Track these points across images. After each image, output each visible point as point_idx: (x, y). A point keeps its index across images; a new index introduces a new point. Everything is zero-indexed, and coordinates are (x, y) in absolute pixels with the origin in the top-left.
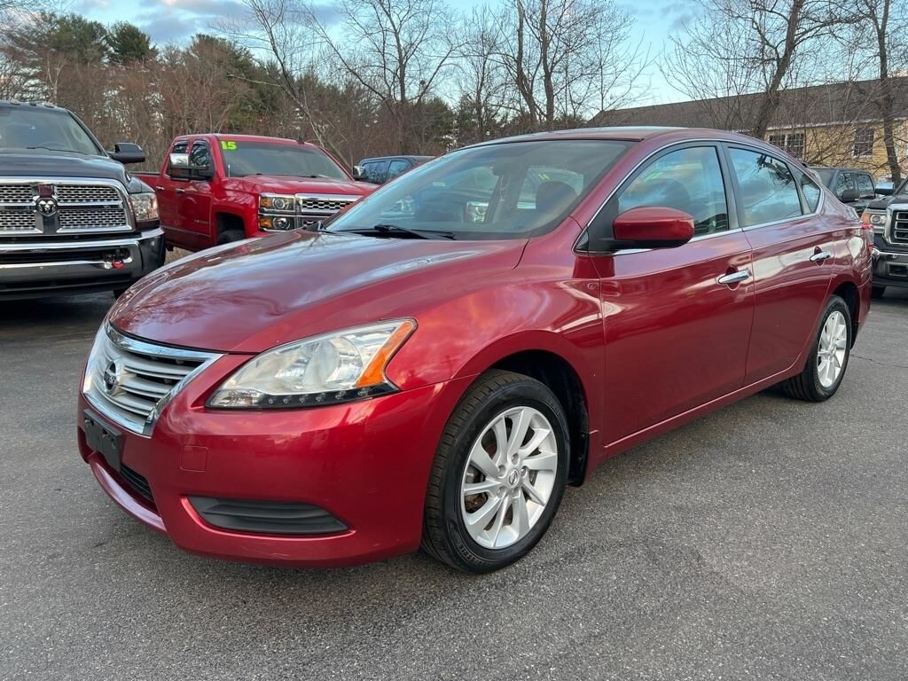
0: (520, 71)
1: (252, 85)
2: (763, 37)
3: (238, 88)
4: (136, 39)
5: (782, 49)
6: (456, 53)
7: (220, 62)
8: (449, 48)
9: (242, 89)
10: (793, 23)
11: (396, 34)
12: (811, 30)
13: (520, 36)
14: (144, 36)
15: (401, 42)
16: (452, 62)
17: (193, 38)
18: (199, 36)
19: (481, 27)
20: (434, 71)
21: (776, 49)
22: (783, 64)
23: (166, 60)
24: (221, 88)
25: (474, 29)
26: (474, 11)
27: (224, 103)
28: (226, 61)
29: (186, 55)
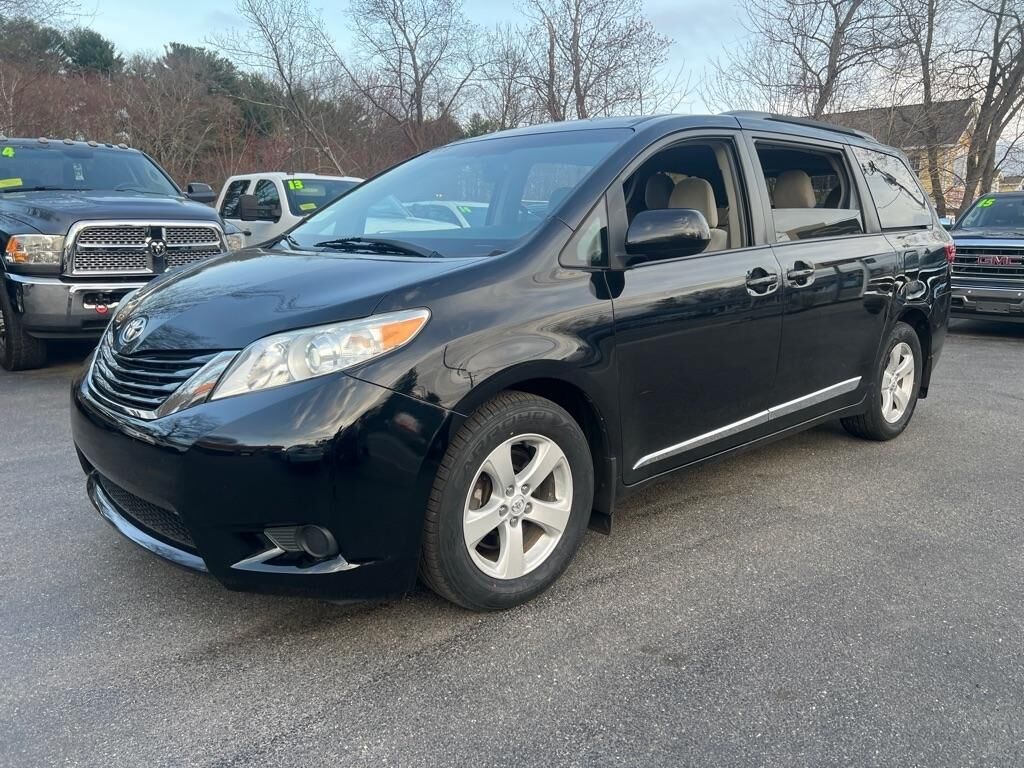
0: (551, 95)
1: (236, 102)
2: (805, 62)
3: (220, 106)
4: (98, 48)
5: (824, 76)
6: (478, 74)
7: (198, 76)
8: (470, 67)
9: (226, 106)
10: (835, 49)
11: (412, 51)
12: (853, 56)
13: (552, 57)
14: (107, 44)
15: (417, 60)
16: (473, 82)
17: (166, 47)
18: (173, 45)
19: (506, 45)
20: (454, 92)
21: (818, 76)
22: (826, 92)
23: (134, 72)
24: (201, 104)
25: (498, 48)
26: (498, 29)
27: (205, 123)
28: (205, 74)
29: (158, 67)
